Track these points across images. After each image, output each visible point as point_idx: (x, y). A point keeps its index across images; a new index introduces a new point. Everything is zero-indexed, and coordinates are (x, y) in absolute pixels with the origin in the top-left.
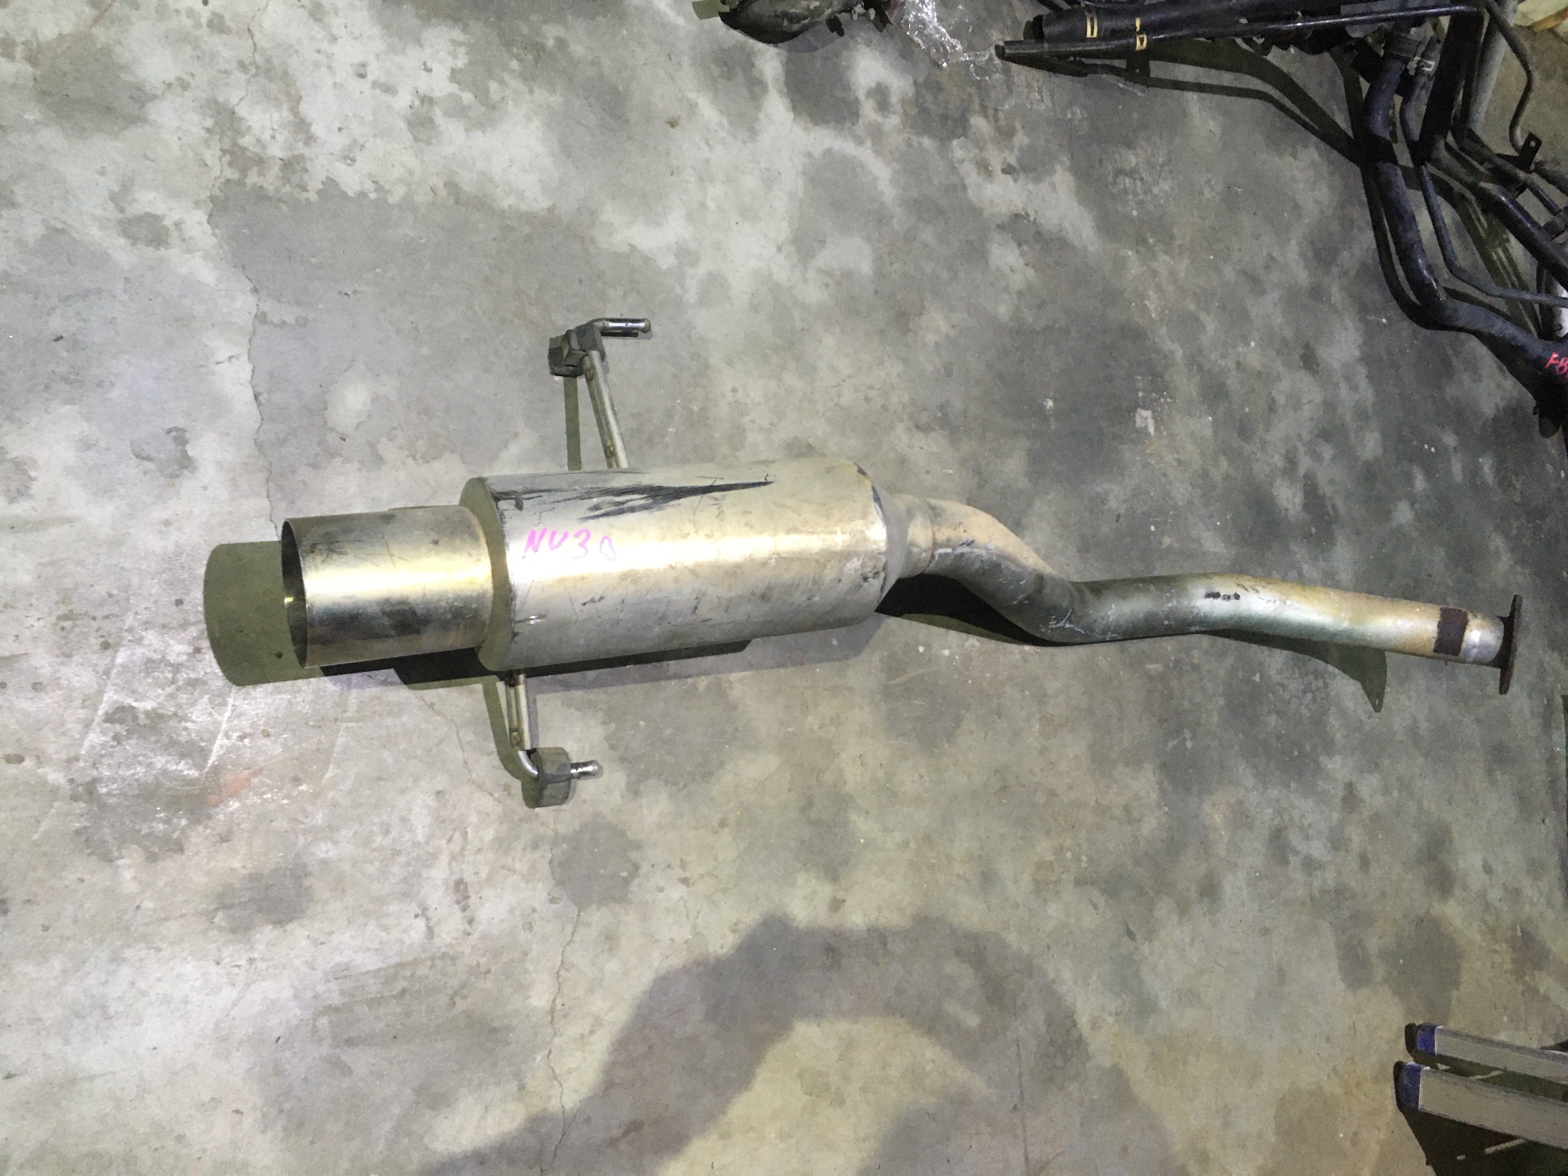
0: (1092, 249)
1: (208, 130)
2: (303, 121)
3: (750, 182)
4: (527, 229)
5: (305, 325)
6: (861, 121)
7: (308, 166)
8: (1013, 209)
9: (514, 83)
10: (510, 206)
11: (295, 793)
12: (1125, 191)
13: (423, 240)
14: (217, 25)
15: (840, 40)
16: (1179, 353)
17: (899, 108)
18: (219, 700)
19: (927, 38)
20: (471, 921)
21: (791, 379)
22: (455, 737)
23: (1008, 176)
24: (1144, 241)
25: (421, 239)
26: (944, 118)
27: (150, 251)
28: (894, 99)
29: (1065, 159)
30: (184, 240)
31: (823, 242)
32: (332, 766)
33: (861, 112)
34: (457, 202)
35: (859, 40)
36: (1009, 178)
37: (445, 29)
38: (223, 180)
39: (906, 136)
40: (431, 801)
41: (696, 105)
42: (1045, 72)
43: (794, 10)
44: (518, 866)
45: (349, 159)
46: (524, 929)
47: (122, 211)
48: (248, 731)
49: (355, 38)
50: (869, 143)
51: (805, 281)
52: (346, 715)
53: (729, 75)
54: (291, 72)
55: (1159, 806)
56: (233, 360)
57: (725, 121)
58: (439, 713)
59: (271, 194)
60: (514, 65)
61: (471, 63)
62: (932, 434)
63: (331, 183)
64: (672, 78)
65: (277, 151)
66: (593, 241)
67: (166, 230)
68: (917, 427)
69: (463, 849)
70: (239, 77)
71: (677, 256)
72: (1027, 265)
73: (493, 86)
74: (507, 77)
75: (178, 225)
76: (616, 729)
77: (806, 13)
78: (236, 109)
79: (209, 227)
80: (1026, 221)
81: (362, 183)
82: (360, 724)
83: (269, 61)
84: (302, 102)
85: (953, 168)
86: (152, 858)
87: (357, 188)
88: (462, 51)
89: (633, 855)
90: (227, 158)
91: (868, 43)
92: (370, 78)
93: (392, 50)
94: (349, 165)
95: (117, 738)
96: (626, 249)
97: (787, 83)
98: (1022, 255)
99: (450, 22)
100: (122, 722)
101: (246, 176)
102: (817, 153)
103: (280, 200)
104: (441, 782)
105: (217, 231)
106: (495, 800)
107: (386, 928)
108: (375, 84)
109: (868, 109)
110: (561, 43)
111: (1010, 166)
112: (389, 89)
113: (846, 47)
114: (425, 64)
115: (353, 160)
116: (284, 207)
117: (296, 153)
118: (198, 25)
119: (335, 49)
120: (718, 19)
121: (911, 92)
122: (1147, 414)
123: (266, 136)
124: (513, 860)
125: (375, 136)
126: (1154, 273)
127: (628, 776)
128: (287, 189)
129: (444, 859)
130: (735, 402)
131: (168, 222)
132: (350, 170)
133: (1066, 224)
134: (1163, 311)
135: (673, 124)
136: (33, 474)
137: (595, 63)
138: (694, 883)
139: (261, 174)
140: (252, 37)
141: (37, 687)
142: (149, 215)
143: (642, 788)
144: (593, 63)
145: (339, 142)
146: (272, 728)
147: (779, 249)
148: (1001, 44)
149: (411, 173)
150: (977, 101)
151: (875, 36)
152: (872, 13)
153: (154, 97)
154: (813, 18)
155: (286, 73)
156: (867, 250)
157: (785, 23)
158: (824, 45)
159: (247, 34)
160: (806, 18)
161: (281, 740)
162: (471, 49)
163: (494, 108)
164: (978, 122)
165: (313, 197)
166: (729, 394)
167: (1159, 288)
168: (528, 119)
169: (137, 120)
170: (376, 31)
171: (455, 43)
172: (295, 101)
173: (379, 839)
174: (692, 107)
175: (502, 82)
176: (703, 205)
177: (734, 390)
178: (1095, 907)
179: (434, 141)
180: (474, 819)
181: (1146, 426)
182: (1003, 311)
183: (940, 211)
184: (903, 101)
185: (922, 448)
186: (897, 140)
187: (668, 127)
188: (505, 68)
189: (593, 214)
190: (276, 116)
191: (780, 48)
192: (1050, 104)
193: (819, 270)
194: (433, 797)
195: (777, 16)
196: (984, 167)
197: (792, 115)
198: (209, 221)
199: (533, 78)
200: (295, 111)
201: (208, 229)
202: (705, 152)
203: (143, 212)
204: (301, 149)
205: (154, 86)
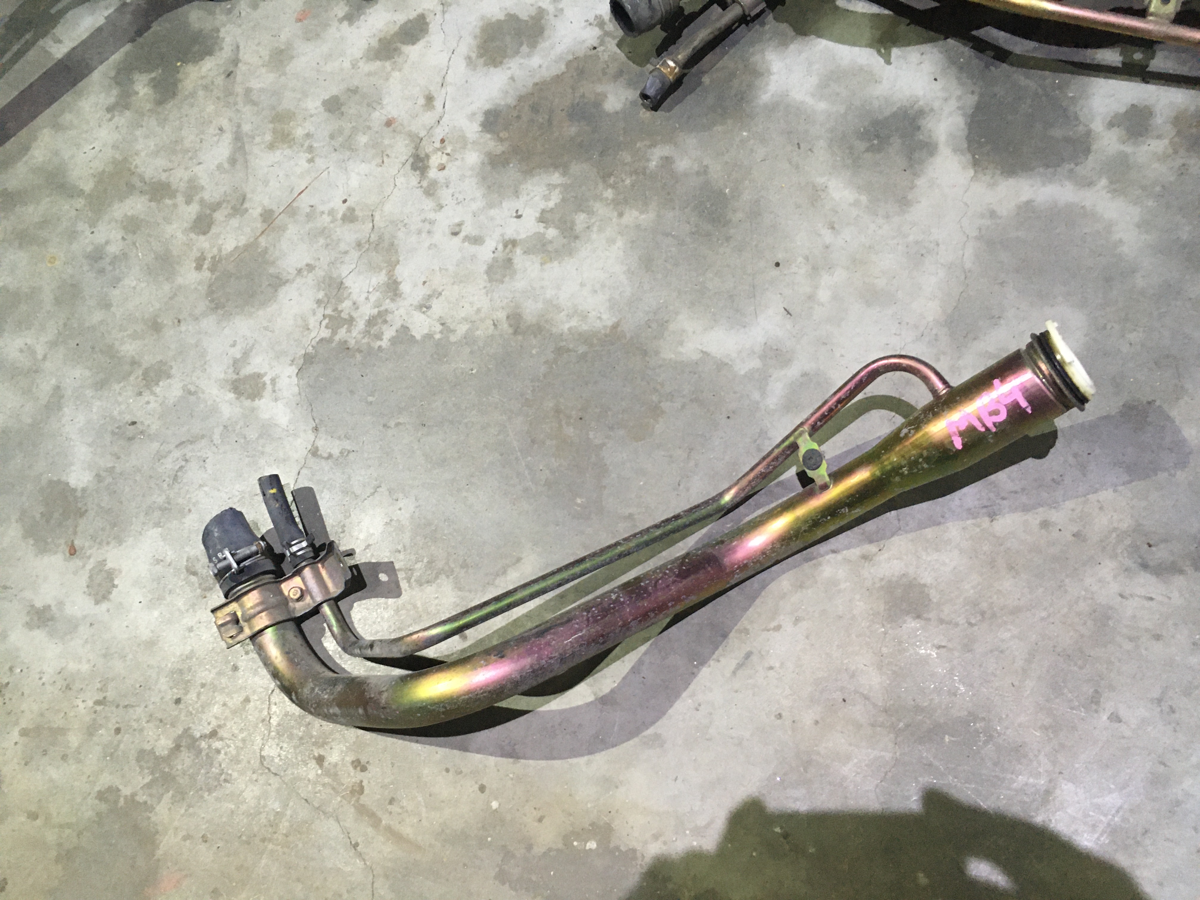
1: (319, 302)
2: (395, 282)
3: (888, 261)
4: (582, 349)
5: (347, 456)
6: (1090, 158)
7: (389, 318)
9: (603, 210)
10: (570, 329)
13: (474, 371)
14: (350, 217)
17: (1169, 130)
18: (179, 797)
22: (369, 886)
25: (472, 370)
27: (247, 403)
30: (274, 391)
33: (1094, 147)
34: (516, 333)
38: (317, 339)
39: (1179, 162)
41: (825, 189)
45: (424, 307)
47: (237, 374)
49: (458, 203)
50: (1104, 182)
52: (275, 836)
54: (396, 243)
57: (864, 198)
58: (361, 856)
59: (353, 345)
60: (609, 194)
61: (563, 200)
63: (405, 329)
64: (797, 167)
65: (366, 310)
66: (657, 353)
67: (265, 384)
70: (355, 254)
71: (763, 357)
73: (581, 217)
74: (597, 206)
75: (273, 381)
78: (344, 281)
79: (296, 379)
81: (430, 327)
83: (381, 238)
84: (398, 267)
87: (426, 331)
88: (556, 192)
90: (327, 321)
92: (462, 235)
93: (490, 205)
94: (424, 312)
95: (99, 814)
96: (696, 357)
97: (970, 139)
99: (552, 169)
101: (336, 334)
103: (359, 351)
105: (301, 382)
108: (467, 238)
109: (1108, 142)
112: (477, 240)
114: (517, 211)
115: (428, 307)
116: (360, 355)
117: (382, 309)
118: (334, 221)
119: (439, 216)
123: (361, 299)
125: (453, 283)
128: (365, 340)
131: (267, 379)
132: (423, 316)
136: (116, 582)
137: (704, 171)
139: (349, 331)
140: (373, 220)
142: (255, 373)
144: (698, 173)
145: (420, 294)
146: (211, 834)
149: (478, 311)
153: (287, 281)
155: (392, 244)
159: (370, 218)
161: (215, 849)
162: (566, 188)
163: (576, 237)
165: (384, 343)
168: (611, 241)
169: (269, 301)
170: (479, 193)
171: (551, 187)
172: (392, 265)
174: (818, 192)
175: (590, 213)
176: (811, 297)
179: (508, 279)
184: (1177, 120)
186: (1159, 170)
188: (598, 198)
189: (663, 324)
190: (374, 281)
197: (972, 172)
198: (297, 374)
199: (626, 201)
200: (390, 274)
201: (295, 380)
202: (828, 236)
203: (252, 372)
204: (388, 304)
205: (289, 273)
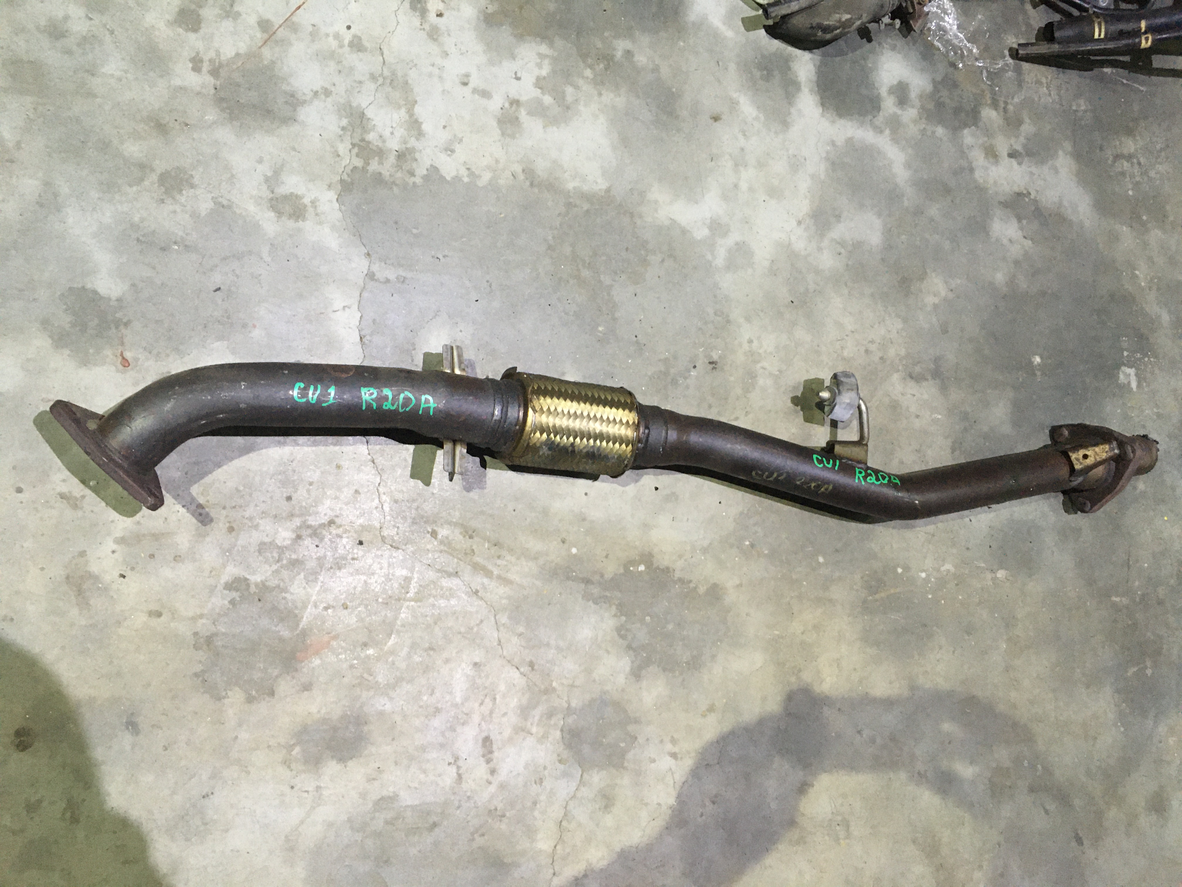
0: (1087, 223)
1: (343, 129)
2: (416, 121)
3: (779, 167)
4: (586, 206)
5: (403, 282)
7: (417, 155)
8: (1016, 189)
9: (586, 87)
10: (574, 188)
11: (362, 655)
12: (1123, 174)
13: (502, 216)
14: (357, 45)
15: (868, 46)
16: (1166, 318)
17: (917, 103)
18: (311, 578)
19: (947, 43)
20: (493, 772)
21: (801, 334)
22: (493, 619)
23: (1013, 160)
24: (1139, 217)
25: (501, 214)
26: (957, 111)
27: (291, 224)
28: (913, 95)
29: (1068, 146)
30: (317, 214)
31: (838, 217)
32: (393, 636)
33: (882, 106)
34: (532, 185)
35: (885, 46)
36: (1014, 162)
37: (533, 44)
38: (351, 167)
39: (922, 126)
40: (469, 670)
41: (738, 103)
42: (1054, 69)
43: (827, 23)
44: (534, 730)
45: (449, 150)
46: (535, 783)
47: (273, 192)
48: (331, 603)
49: (462, 54)
51: (820, 249)
52: (408, 595)
53: (768, 77)
54: (410, 82)
55: (1115, 725)
56: (346, 309)
57: (761, 115)
58: (482, 599)
59: (387, 178)
60: (588, 73)
61: (554, 72)
62: (925, 384)
63: (434, 169)
64: (719, 81)
65: (394, 144)
66: (641, 217)
67: (305, 206)
68: (911, 377)
69: (491, 712)
70: (371, 86)
71: (710, 228)
72: (1025, 237)
73: (569, 90)
74: (581, 82)
75: (314, 202)
76: (626, 621)
77: (838, 24)
78: (365, 112)
80: (1027, 200)
81: (457, 170)
82: (419, 604)
83: (394, 73)
84: (416, 106)
85: (962, 153)
86: (250, 700)
87: (454, 173)
88: (546, 62)
89: (631, 728)
90: (356, 150)
91: (893, 48)
92: (471, 85)
93: (491, 63)
94: (449, 155)
95: (232, 602)
96: (667, 223)
97: (818, 83)
98: (1021, 229)
99: (539, 39)
100: (237, 590)
101: (368, 164)
102: (840, 141)
103: (393, 183)
104: (478, 656)
105: (343, 208)
106: (521, 673)
107: (424, 772)
108: (475, 91)
109: (889, 104)
110: (628, 53)
111: (1017, 151)
112: (485, 94)
113: (873, 51)
114: (516, 73)
115: (453, 151)
116: (395, 189)
117: (408, 146)
118: (341, 46)
119: (447, 64)
120: (763, 32)
121: (929, 88)
122: (1132, 371)
123: (387, 133)
124: (532, 724)
125: (471, 132)
126: (1145, 245)
127: (632, 662)
128: (399, 175)
129: (476, 718)
130: (750, 351)
131: (306, 201)
132: (449, 159)
133: (1065, 203)
134: (1152, 280)
135: (716, 119)
137: (656, 69)
138: (681, 758)
139: (381, 163)
140: (382, 54)
141: (177, 558)
142: (292, 194)
143: (644, 672)
144: (653, 70)
145: (443, 137)
146: (350, 602)
147: (799, 223)
148: (1015, 46)
149: (497, 161)
150: (988, 96)
151: (900, 42)
152: (898, 22)
153: (305, 102)
154: (844, 28)
155: (406, 83)
156: (877, 223)
157: (820, 33)
158: (854, 50)
159: (379, 51)
160: (839, 28)
161: (356, 612)
162: (555, 60)
163: (568, 108)
164: (989, 114)
165: (418, 180)
166: (746, 346)
167: (1150, 259)
168: (596, 116)
169: (289, 120)
170: (479, 48)
171: (541, 56)
172: (411, 104)
173: (425, 698)
174: (733, 105)
175: (577, 87)
176: (736, 186)
177: (750, 341)
178: (1047, 812)
179: (517, 136)
180: (502, 687)
181: (1129, 383)
182: (1000, 277)
183: (947, 190)
184: (921, 97)
185: (914, 395)
186: (913, 130)
187: (711, 121)
188: (581, 75)
189: (642, 194)
190: (396, 116)
191: (814, 53)
192: (1057, 97)
193: (833, 240)
194: (471, 667)
195: (812, 27)
196: (991, 153)
197: (820, 110)
198: (337, 200)
199: (602, 83)
200: (411, 113)
201: (336, 205)
202: (742, 142)
203: (288, 192)
204: (412, 142)
205: (304, 94)
